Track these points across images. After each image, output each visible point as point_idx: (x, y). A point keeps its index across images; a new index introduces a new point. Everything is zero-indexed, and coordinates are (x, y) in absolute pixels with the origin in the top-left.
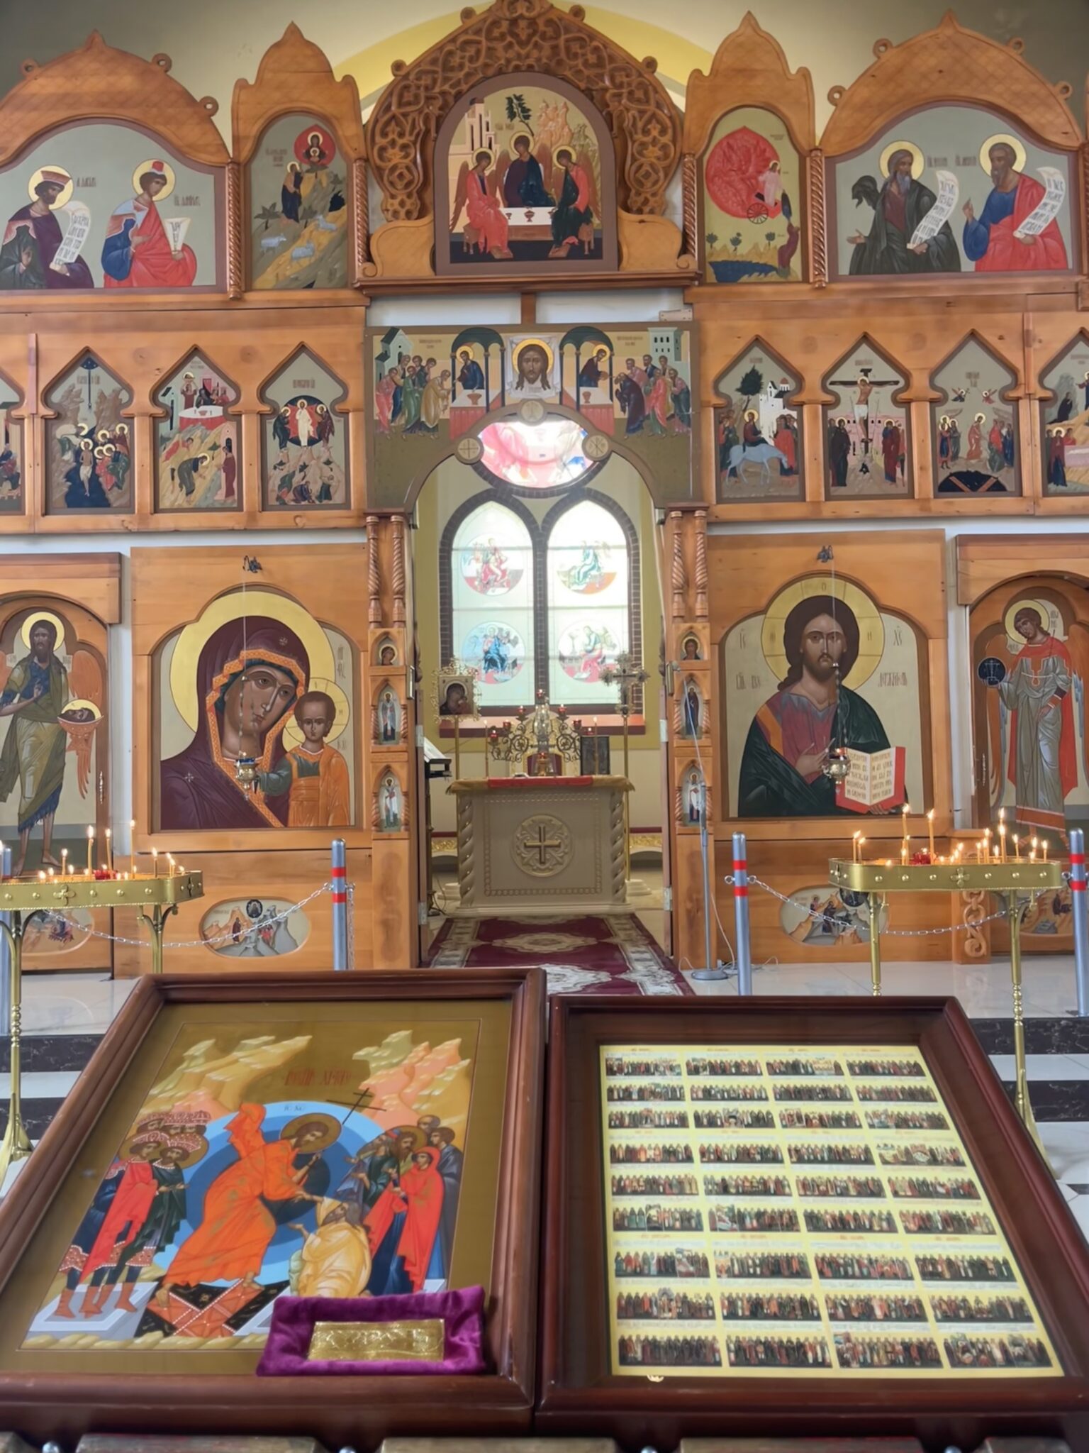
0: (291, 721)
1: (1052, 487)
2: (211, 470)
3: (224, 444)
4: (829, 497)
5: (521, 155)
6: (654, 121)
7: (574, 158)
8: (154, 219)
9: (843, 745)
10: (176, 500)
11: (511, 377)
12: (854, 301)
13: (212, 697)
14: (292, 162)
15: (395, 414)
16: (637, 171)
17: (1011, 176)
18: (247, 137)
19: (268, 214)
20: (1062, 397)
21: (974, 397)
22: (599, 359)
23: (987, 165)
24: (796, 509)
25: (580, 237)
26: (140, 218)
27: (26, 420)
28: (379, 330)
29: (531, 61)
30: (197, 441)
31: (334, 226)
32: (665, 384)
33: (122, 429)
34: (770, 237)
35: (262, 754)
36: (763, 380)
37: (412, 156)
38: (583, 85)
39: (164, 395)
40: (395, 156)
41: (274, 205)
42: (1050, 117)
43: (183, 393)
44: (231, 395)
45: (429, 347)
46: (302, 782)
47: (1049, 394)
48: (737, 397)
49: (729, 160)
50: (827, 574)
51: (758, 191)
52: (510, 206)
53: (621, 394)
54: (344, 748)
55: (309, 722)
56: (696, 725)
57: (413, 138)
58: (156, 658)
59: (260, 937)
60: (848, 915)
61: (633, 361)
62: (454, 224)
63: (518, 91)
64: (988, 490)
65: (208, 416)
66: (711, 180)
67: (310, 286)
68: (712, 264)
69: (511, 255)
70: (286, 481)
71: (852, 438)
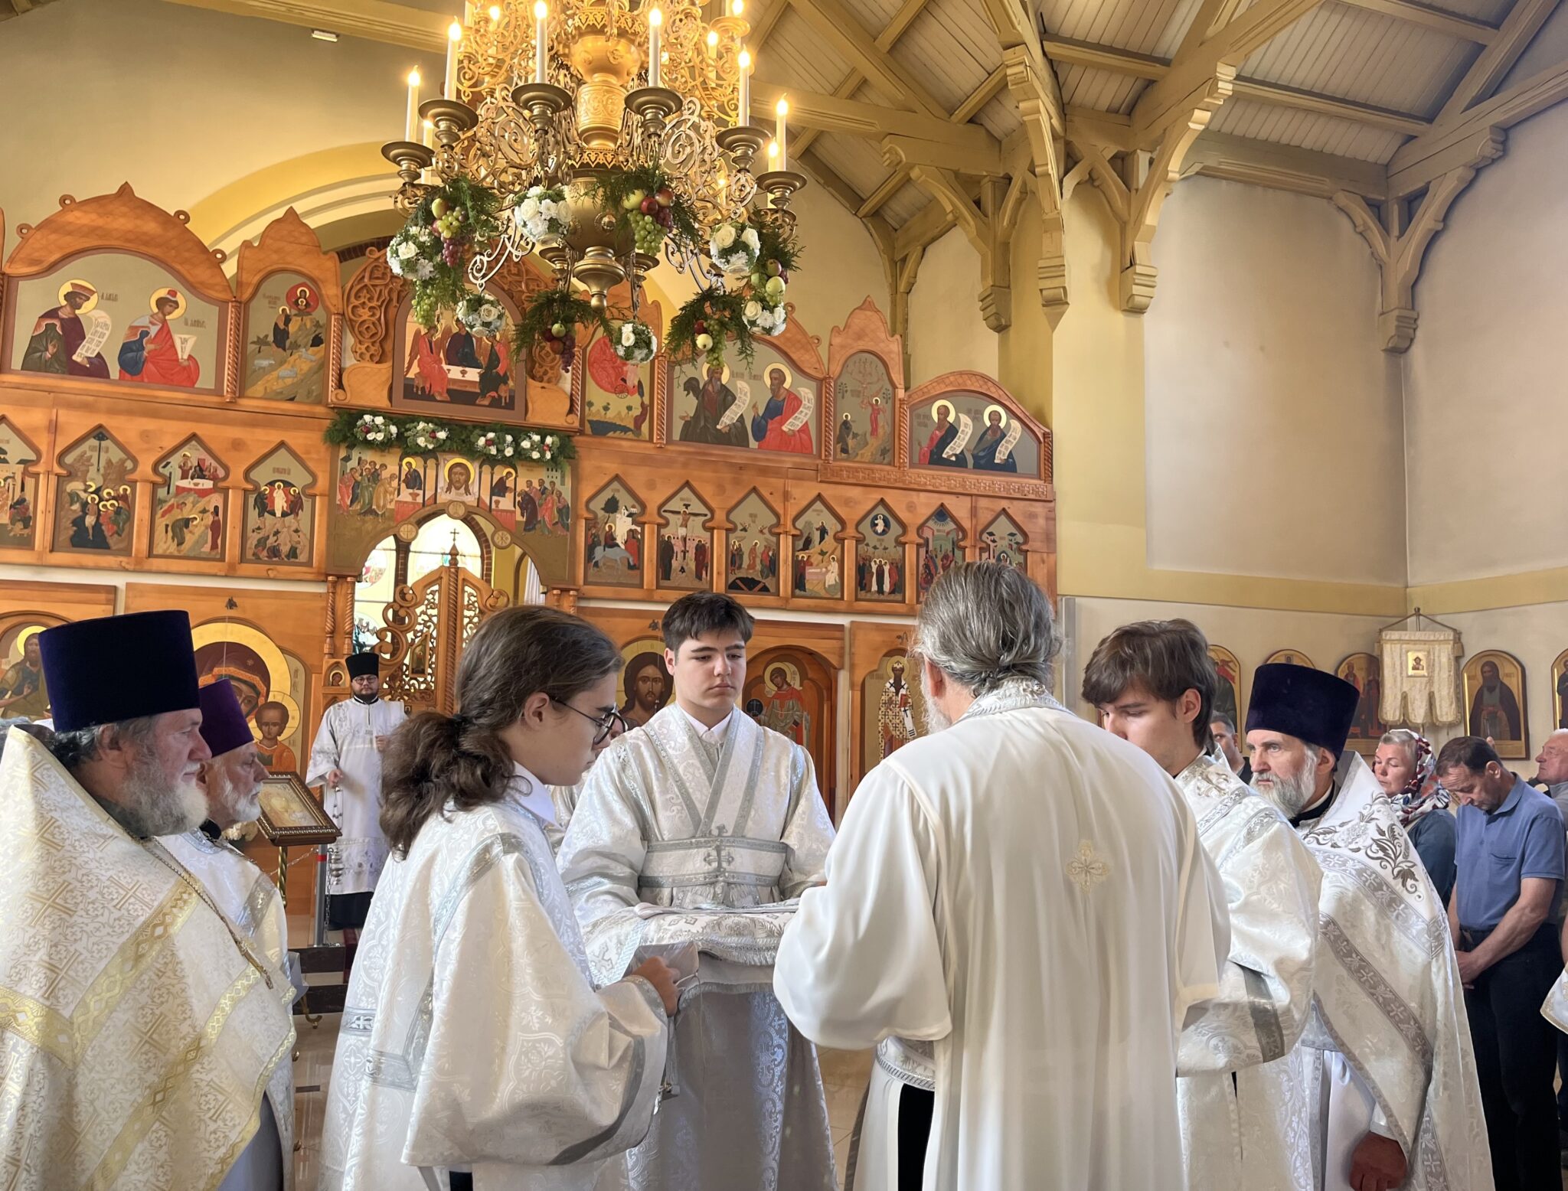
1: (797, 592)
3: (212, 510)
4: (658, 587)
5: (460, 331)
7: (499, 338)
8: (165, 333)
10: (168, 548)
11: (443, 483)
12: (682, 459)
14: (284, 307)
15: (352, 502)
17: (782, 391)
18: (249, 284)
19: (261, 342)
20: (805, 535)
21: (754, 529)
22: (507, 479)
23: (768, 382)
24: (636, 592)
25: (499, 393)
26: (154, 330)
27: (41, 476)
30: (189, 506)
31: (313, 358)
32: (553, 500)
33: (125, 490)
34: (629, 408)
36: (620, 504)
37: (377, 316)
39: (164, 467)
40: (365, 314)
41: (267, 336)
42: (807, 357)
43: (180, 467)
44: (221, 473)
47: (798, 533)
48: (601, 514)
50: (655, 638)
51: (623, 377)
52: (450, 364)
53: (522, 503)
55: (267, 724)
57: (379, 304)
61: (531, 482)
62: (408, 371)
64: (760, 590)
65: (200, 487)
67: (292, 399)
68: (589, 421)
69: (449, 400)
70: (261, 542)
71: (676, 549)
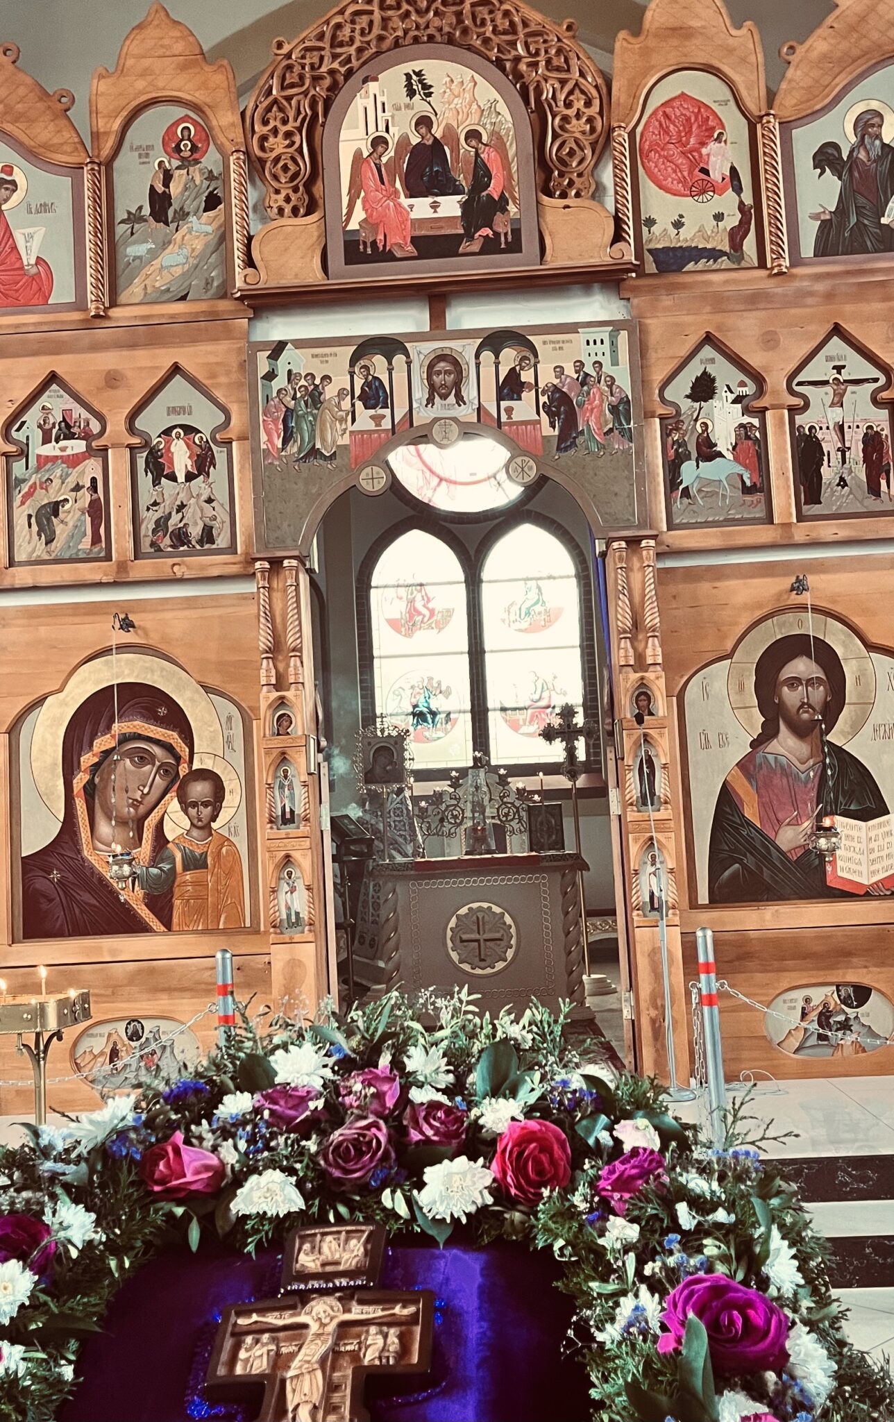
0: (173, 805)
2: (73, 517)
3: (88, 484)
5: (423, 138)
6: (577, 91)
7: (485, 139)
9: (833, 813)
10: (34, 551)
12: (820, 287)
13: (80, 780)
14: (160, 156)
15: (285, 442)
16: (558, 150)
18: (107, 133)
19: (134, 218)
22: (522, 369)
24: (764, 534)
25: (495, 228)
28: (263, 346)
29: (431, 31)
31: (209, 229)
32: (602, 394)
34: (719, 217)
35: (140, 846)
36: (717, 384)
37: (297, 145)
38: (494, 54)
39: (18, 430)
40: (278, 145)
41: (140, 208)
45: (322, 362)
46: (188, 876)
48: (686, 405)
49: (667, 132)
50: (804, 608)
51: (702, 165)
52: (411, 197)
53: (549, 406)
54: (236, 834)
55: (194, 805)
56: (653, 794)
57: (298, 124)
58: (13, 737)
59: (142, 1064)
60: (847, 1019)
61: (562, 368)
62: (348, 221)
63: (417, 65)
65: (69, 452)
66: (645, 156)
67: (183, 298)
68: (650, 251)
69: (416, 254)
70: (161, 524)
71: (826, 447)
